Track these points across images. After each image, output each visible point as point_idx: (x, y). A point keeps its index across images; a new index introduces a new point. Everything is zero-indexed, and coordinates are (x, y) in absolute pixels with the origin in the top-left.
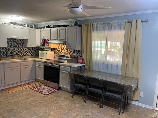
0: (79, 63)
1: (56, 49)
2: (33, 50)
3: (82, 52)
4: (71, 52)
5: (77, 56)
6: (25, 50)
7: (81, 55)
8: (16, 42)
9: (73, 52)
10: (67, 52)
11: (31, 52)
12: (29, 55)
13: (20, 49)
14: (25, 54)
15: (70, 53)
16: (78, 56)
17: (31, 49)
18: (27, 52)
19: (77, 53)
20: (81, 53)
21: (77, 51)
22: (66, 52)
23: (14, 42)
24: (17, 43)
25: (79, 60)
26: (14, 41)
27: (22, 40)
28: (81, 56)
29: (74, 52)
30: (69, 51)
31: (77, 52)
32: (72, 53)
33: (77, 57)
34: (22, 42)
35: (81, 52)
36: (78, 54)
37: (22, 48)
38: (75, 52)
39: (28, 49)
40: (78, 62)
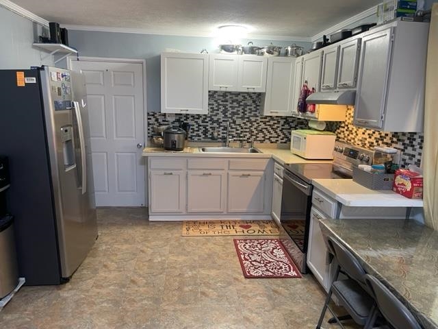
0: (398, 192)
1: (343, 125)
2: (287, 126)
3: (422, 141)
4: (385, 140)
5: (404, 160)
6: (263, 126)
7: (420, 154)
8: (239, 103)
9: (389, 142)
10: (370, 137)
11: (279, 132)
12: (273, 140)
13: (250, 121)
14: (261, 135)
15: (380, 142)
16: (407, 161)
17: (282, 122)
18: (269, 132)
19: (402, 147)
20: (421, 148)
21: (404, 134)
22: (368, 140)
23: (233, 101)
24: (240, 105)
25: (399, 180)
26: (235, 98)
27: (254, 97)
28: (419, 160)
29: (392, 142)
30: (378, 137)
31: (403, 141)
32: (387, 144)
33: (402, 163)
34: (254, 102)
35: (419, 140)
36: (409, 150)
37: (253, 119)
38: (399, 140)
39: (272, 123)
40: (394, 185)
